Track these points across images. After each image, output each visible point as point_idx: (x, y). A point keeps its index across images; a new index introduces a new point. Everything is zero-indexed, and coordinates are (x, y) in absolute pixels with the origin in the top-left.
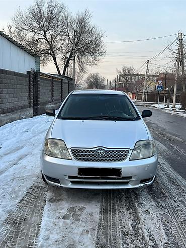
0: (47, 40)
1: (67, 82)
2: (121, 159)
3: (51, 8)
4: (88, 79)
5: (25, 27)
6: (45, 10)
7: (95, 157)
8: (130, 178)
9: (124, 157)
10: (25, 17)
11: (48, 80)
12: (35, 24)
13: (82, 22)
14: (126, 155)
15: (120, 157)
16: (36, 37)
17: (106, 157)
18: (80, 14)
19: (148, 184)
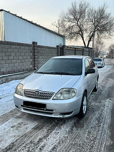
0: (78, 26)
1: (88, 50)
2: (47, 98)
3: (81, 6)
4: (110, 48)
5: (66, 20)
6: (78, 8)
7: (34, 95)
8: (52, 110)
9: (50, 97)
10: (66, 14)
11: (72, 50)
12: (72, 17)
13: (102, 12)
14: (51, 96)
15: (47, 97)
16: (72, 25)
17: (39, 96)
18: (101, 6)
19: (65, 116)
